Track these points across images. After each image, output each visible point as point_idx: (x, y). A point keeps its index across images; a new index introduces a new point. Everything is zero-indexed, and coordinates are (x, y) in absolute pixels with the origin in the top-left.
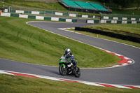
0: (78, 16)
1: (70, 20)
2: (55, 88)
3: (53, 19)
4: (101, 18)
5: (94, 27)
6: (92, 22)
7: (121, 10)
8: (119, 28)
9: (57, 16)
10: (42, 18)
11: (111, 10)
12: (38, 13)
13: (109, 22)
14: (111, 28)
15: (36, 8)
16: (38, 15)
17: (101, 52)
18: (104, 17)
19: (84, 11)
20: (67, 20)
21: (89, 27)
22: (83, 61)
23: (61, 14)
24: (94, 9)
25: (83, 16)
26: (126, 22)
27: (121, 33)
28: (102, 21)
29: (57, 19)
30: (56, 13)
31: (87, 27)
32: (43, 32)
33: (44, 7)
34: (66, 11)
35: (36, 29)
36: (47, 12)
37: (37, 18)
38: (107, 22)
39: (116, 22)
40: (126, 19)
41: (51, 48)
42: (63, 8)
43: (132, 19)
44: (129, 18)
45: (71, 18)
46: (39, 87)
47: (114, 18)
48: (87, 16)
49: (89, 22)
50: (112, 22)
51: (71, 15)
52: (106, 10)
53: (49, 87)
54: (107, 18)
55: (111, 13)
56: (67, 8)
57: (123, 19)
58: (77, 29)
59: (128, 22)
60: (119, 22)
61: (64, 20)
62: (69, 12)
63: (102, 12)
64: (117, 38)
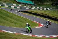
0: (22, 6)
1: (19, 8)
2: (11, 36)
3: (12, 7)
4: (32, 7)
5: (29, 11)
6: (28, 9)
7: (40, 4)
8: (39, 12)
10: (7, 6)
12: (6, 4)
13: (35, 9)
14: (36, 12)
15: (5, 2)
17: (31, 21)
19: (25, 4)
20: (18, 8)
21: (27, 11)
22: (24, 25)
23: (15, 5)
24: (29, 3)
25: (24, 6)
26: (42, 9)
27: (40, 14)
28: (32, 9)
29: (13, 7)
30: (13, 5)
32: (7, 12)
33: (8, 2)
34: (17, 4)
35: (4, 11)
36: (9, 4)
37: (5, 6)
39: (38, 9)
40: (42, 8)
41: (10, 19)
42: (16, 2)
43: (44, 8)
44: (43, 8)
45: (19, 7)
46: (5, 36)
47: (37, 7)
48: (26, 6)
49: (27, 9)
50: (36, 9)
51: (19, 5)
52: (34, 4)
53: (9, 36)
54: (34, 7)
55: (36, 5)
56: (18, 3)
57: (41, 8)
59: (43, 9)
60: (39, 9)
62: (19, 4)
63: (32, 5)
64: (38, 16)
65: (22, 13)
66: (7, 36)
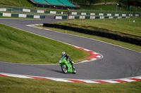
0: (46, 12)
1: (38, 17)
2: (23, 87)
3: (20, 15)
4: (69, 14)
5: (62, 23)
6: (61, 18)
8: (87, 23)
9: (25, 13)
10: (9, 15)
11: (79, 6)
12: (5, 10)
13: (77, 18)
14: (79, 24)
15: (3, 5)
16: (5, 12)
17: (70, 47)
18: (73, 13)
19: (52, 7)
20: (35, 17)
21: (57, 23)
22: (52, 57)
23: (29, 11)
24: (61, 4)
25: (51, 12)
26: (94, 17)
27: (89, 28)
28: (70, 17)
29: (25, 16)
30: (24, 10)
31: (55, 23)
32: (11, 29)
33: (10, 4)
34: (34, 8)
35: (3, 26)
36: (14, 8)
37: (4, 15)
38: (75, 17)
39: (84, 17)
40: (94, 14)
41: (19, 45)
42: (31, 5)
43: (100, 14)
44: (97, 14)
45: (38, 14)
46: (6, 86)
47: (82, 14)
48: (55, 13)
49: (57, 18)
50: (81, 17)
51: (38, 11)
52: (74, 6)
53: (17, 85)
54: (76, 13)
55: (79, 8)
56: (35, 5)
57: (91, 14)
58: (45, 25)
59: (96, 18)
60: (87, 18)
61: (32, 17)
62: (37, 8)
63: (70, 8)
64: (86, 33)
65: (47, 29)
66: (14, 86)
